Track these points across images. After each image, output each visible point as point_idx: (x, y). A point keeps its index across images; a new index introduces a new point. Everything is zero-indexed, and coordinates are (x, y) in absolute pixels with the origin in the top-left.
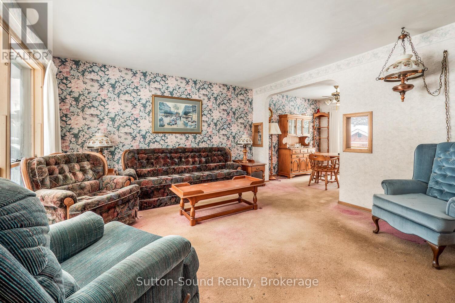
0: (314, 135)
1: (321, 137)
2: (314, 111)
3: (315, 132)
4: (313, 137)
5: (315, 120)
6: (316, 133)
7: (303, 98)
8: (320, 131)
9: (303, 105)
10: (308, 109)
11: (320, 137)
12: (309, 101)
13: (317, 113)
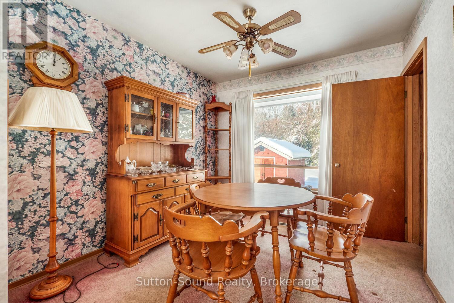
0: (206, 143)
1: (220, 148)
2: (206, 98)
3: (209, 139)
4: (204, 148)
5: (209, 116)
6: (210, 141)
7: (183, 66)
8: (216, 137)
9: (183, 81)
10: (194, 92)
11: (217, 147)
12: (196, 77)
13: (211, 103)
